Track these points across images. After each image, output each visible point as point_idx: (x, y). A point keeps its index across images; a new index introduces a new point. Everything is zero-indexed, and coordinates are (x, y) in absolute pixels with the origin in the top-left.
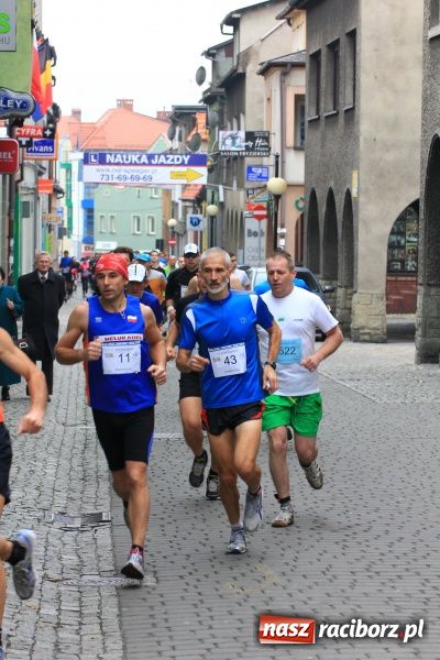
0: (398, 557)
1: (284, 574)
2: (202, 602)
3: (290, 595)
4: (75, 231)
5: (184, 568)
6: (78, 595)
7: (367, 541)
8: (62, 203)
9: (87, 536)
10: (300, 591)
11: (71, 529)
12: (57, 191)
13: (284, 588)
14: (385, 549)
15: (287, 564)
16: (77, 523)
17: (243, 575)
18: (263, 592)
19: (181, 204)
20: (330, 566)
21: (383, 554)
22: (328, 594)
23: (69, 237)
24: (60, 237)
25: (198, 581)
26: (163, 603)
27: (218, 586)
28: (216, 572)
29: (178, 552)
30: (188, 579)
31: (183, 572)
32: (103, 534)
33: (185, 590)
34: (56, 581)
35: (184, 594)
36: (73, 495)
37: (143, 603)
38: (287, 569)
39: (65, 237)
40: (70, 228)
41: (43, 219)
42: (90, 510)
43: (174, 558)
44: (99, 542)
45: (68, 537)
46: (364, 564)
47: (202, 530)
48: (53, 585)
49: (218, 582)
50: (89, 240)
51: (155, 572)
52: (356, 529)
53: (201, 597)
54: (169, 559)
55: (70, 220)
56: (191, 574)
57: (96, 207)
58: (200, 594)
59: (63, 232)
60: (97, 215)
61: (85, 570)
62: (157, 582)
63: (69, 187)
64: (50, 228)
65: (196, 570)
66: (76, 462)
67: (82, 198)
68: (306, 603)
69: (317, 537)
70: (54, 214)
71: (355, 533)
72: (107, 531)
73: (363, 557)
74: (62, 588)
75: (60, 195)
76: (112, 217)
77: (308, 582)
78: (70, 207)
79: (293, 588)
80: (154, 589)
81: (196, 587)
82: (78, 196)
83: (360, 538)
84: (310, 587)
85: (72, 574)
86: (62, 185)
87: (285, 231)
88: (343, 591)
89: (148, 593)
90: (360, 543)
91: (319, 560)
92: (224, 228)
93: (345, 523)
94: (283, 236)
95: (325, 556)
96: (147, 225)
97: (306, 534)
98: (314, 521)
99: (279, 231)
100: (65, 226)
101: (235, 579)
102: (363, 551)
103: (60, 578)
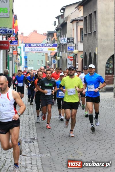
0: (113, 148)
1: (84, 153)
2: (63, 160)
3: (86, 158)
4: (22, 64)
5: (58, 152)
6: (31, 159)
7: (105, 144)
8: (19, 57)
9: (32, 144)
10: (89, 157)
11: (27, 142)
12: (18, 54)
13: (84, 156)
15: (85, 150)
16: (29, 140)
17: (73, 153)
18: (79, 157)
19: (50, 57)
20: (96, 151)
21: (109, 147)
22: (96, 158)
23: (21, 66)
24: (19, 66)
25: (62, 155)
26: (53, 161)
27: (67, 156)
28: (66, 153)
29: (56, 147)
30: (59, 154)
31: (58, 153)
32: (36, 143)
33: (59, 157)
35: (58, 159)
36: (27, 133)
37: (48, 161)
38: (85, 152)
39: (20, 66)
41: (15, 61)
42: (32, 137)
43: (55, 149)
44: (35, 145)
45: (27, 144)
46: (105, 150)
47: (62, 142)
48: (24, 157)
49: (67, 155)
50: (26, 67)
51: (50, 153)
52: (102, 141)
53: (63, 159)
54: (54, 149)
55: (21, 61)
56: (60, 153)
57: (28, 58)
58: (62, 158)
60: (28, 60)
61: (32, 153)
62: (51, 155)
63: (21, 53)
64: (16, 64)
65: (61, 152)
66: (27, 124)
67: (24, 56)
69: (92, 143)
70: (17, 60)
71: (102, 142)
72: (37, 142)
73: (104, 148)
74: (26, 157)
75: (19, 55)
76: (29, 60)
77: (91, 155)
78: (21, 58)
79: (87, 156)
80: (50, 157)
81: (61, 157)
82: (23, 55)
83: (103, 143)
84: (91, 156)
85: (29, 154)
86: (19, 52)
87: (78, 63)
88: (100, 157)
89: (49, 158)
90: (103, 145)
91: (93, 149)
92: (62, 63)
93: (99, 139)
94: (78, 65)
95: (95, 148)
96: (41, 62)
97: (89, 142)
98: (91, 139)
99: (77, 63)
100: (20, 63)
101: (71, 154)
102: (104, 147)
103: (25, 155)
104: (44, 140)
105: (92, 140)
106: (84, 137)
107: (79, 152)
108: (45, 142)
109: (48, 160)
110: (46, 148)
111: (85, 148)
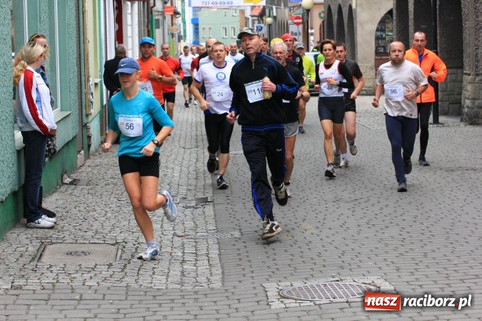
0: (385, 216)
1: (317, 228)
2: (268, 245)
3: (321, 239)
4: (188, 37)
6: (195, 244)
7: (367, 207)
8: (179, 20)
9: (199, 211)
10: (328, 237)
11: (190, 207)
12: (176, 13)
13: (318, 235)
14: (378, 212)
15: (319, 222)
16: (193, 204)
17: (293, 229)
18: (305, 238)
20: (345, 222)
21: (376, 215)
22: (344, 238)
23: (184, 41)
24: (179, 41)
26: (245, 247)
32: (209, 209)
34: (181, 236)
36: (190, 188)
37: (234, 247)
38: (319, 225)
39: (182, 41)
40: (185, 36)
41: (168, 30)
42: (201, 196)
43: (251, 221)
44: (207, 214)
45: (188, 212)
46: (365, 220)
48: (180, 239)
51: (240, 229)
52: (360, 201)
54: (249, 222)
55: (185, 31)
57: (200, 22)
59: (180, 38)
60: (200, 27)
61: (199, 230)
62: (242, 234)
63: (183, 11)
64: (173, 35)
66: (192, 169)
67: (192, 18)
68: (331, 244)
69: (337, 206)
70: (175, 27)
71: (359, 203)
72: (211, 207)
73: (365, 216)
74: (185, 240)
75: (178, 16)
76: (210, 28)
77: (332, 232)
78: (184, 23)
79: (323, 235)
80: (240, 239)
82: (189, 16)
83: (363, 205)
84: (333, 235)
85: (191, 232)
86: (179, 10)
87: (313, 31)
88: (353, 236)
89: (236, 241)
90: (362, 209)
91: (338, 219)
92: (277, 32)
93: (353, 197)
94: (312, 34)
95: (342, 216)
96: (231, 33)
97: (330, 205)
98: (336, 197)
99: (310, 31)
100: (182, 34)
101: (288, 231)
102: (365, 213)
103: (183, 234)
104: (229, 201)
105: (337, 200)
106: (321, 194)
107: (305, 225)
108: (229, 206)
109: (234, 245)
110: (232, 219)
111: (321, 217)
